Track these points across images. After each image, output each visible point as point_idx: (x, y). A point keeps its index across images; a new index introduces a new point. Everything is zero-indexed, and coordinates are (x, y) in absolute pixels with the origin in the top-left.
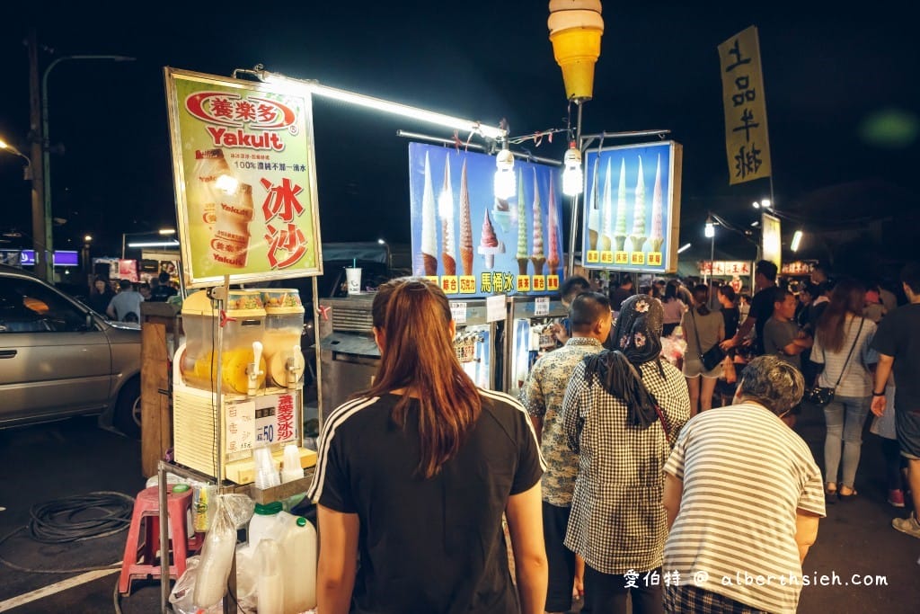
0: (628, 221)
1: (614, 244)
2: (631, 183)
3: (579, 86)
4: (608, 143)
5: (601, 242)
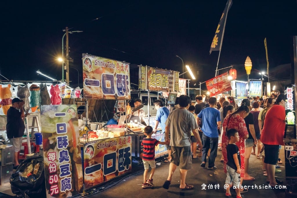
0: (256, 90)
1: (254, 93)
2: (256, 86)
3: (249, 73)
4: (253, 80)
5: (252, 93)
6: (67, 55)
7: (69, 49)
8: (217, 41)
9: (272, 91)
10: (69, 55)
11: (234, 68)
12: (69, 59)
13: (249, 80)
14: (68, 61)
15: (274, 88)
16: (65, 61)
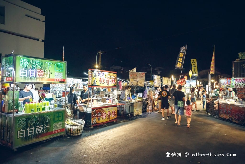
6: (100, 64)
7: (101, 61)
8: (181, 65)
9: (199, 84)
10: (101, 64)
11: (186, 76)
12: (101, 66)
13: (191, 80)
14: (100, 67)
15: (201, 83)
16: (99, 67)
